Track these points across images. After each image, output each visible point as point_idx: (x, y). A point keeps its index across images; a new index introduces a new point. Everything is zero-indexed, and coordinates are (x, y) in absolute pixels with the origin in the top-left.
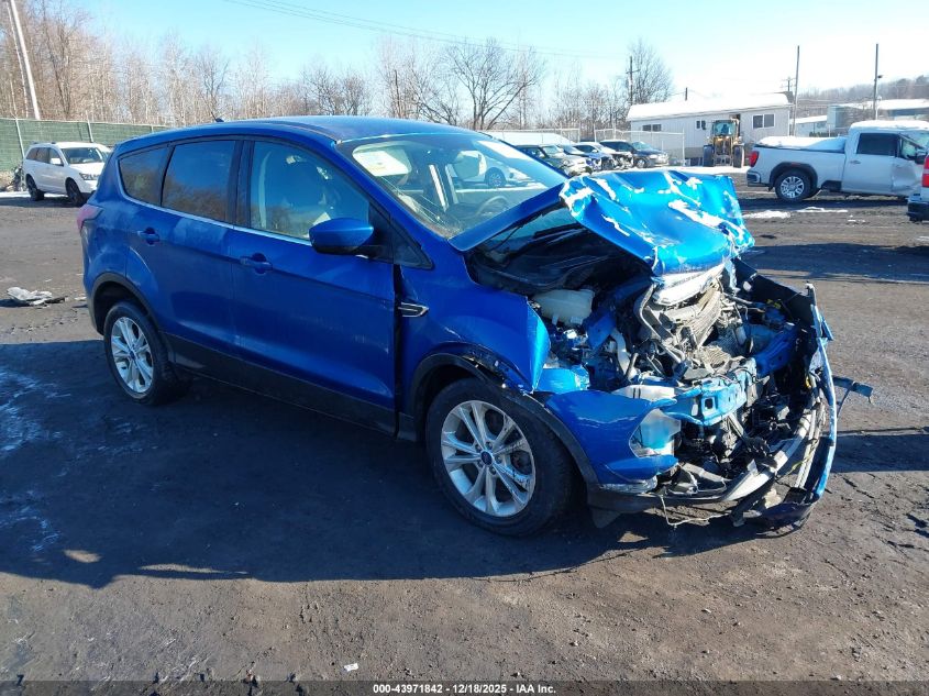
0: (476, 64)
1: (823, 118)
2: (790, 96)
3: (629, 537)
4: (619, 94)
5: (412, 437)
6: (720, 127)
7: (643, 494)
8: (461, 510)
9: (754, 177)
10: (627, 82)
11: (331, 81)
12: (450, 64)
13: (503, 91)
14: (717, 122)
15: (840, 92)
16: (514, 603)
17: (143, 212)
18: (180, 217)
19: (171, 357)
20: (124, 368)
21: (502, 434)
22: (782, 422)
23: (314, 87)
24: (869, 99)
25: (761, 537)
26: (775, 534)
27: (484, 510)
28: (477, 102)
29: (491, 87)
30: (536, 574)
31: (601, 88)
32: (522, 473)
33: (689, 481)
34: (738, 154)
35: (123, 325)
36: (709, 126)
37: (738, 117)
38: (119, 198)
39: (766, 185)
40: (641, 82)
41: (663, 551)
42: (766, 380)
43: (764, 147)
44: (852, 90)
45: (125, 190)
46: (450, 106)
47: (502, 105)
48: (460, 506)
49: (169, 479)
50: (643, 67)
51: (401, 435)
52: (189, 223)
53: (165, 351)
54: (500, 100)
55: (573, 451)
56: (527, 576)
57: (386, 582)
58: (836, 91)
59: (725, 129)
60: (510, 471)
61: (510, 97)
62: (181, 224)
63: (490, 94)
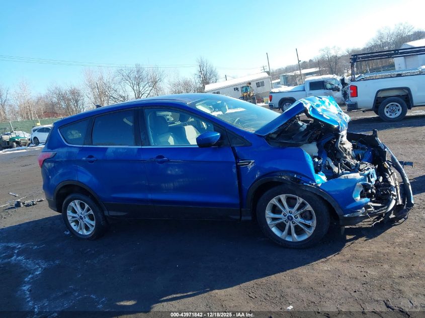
0: (132, 75)
1: (279, 80)
2: (268, 73)
3: (348, 237)
4: (197, 81)
5: (250, 218)
6: (244, 89)
7: (361, 215)
8: (280, 244)
9: (272, 106)
10: (200, 76)
11: (64, 92)
12: (120, 77)
13: (147, 86)
14: (243, 87)
15: (282, 69)
16: (329, 269)
17: (82, 149)
18: (107, 148)
19: (106, 213)
20: (75, 225)
21: (297, 206)
22: (382, 182)
23: (55, 96)
24: (297, 70)
25: (395, 225)
26: (398, 223)
27: (291, 240)
28: (136, 92)
29: (142, 84)
30: (328, 257)
31: (188, 80)
32: (308, 220)
33: (370, 208)
34: (254, 99)
35: (75, 204)
36: (240, 89)
37: (250, 84)
38: (63, 146)
39: (277, 108)
40: (205, 75)
41: (366, 238)
42: (377, 166)
43: (274, 93)
44: (286, 68)
45: (66, 141)
46: (124, 95)
47: (148, 92)
48: (279, 242)
49: (135, 265)
50: (205, 69)
51: (243, 218)
52: (114, 150)
53: (102, 211)
54: (146, 89)
55: (333, 204)
56: (325, 259)
57: (273, 276)
58: (280, 69)
59: (246, 89)
60: (303, 221)
61: (151, 88)
62: (109, 151)
63: (141, 88)
